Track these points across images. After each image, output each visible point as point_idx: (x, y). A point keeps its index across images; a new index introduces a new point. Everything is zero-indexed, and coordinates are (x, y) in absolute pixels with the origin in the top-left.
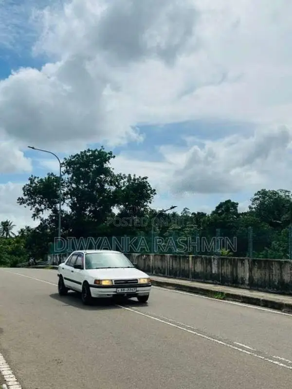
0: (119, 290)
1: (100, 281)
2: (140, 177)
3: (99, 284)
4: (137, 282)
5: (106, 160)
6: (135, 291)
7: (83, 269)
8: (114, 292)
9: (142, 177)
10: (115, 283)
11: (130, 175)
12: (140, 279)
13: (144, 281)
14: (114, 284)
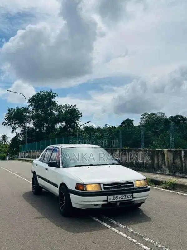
0: (111, 198)
1: (84, 185)
2: (72, 105)
3: (83, 190)
4: (133, 186)
5: (53, 97)
6: (131, 198)
7: (59, 167)
8: (104, 201)
9: (73, 105)
10: (105, 188)
11: (66, 105)
12: (135, 181)
13: (141, 183)
14: (103, 189)
